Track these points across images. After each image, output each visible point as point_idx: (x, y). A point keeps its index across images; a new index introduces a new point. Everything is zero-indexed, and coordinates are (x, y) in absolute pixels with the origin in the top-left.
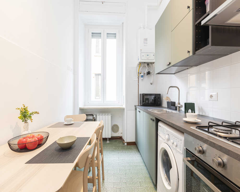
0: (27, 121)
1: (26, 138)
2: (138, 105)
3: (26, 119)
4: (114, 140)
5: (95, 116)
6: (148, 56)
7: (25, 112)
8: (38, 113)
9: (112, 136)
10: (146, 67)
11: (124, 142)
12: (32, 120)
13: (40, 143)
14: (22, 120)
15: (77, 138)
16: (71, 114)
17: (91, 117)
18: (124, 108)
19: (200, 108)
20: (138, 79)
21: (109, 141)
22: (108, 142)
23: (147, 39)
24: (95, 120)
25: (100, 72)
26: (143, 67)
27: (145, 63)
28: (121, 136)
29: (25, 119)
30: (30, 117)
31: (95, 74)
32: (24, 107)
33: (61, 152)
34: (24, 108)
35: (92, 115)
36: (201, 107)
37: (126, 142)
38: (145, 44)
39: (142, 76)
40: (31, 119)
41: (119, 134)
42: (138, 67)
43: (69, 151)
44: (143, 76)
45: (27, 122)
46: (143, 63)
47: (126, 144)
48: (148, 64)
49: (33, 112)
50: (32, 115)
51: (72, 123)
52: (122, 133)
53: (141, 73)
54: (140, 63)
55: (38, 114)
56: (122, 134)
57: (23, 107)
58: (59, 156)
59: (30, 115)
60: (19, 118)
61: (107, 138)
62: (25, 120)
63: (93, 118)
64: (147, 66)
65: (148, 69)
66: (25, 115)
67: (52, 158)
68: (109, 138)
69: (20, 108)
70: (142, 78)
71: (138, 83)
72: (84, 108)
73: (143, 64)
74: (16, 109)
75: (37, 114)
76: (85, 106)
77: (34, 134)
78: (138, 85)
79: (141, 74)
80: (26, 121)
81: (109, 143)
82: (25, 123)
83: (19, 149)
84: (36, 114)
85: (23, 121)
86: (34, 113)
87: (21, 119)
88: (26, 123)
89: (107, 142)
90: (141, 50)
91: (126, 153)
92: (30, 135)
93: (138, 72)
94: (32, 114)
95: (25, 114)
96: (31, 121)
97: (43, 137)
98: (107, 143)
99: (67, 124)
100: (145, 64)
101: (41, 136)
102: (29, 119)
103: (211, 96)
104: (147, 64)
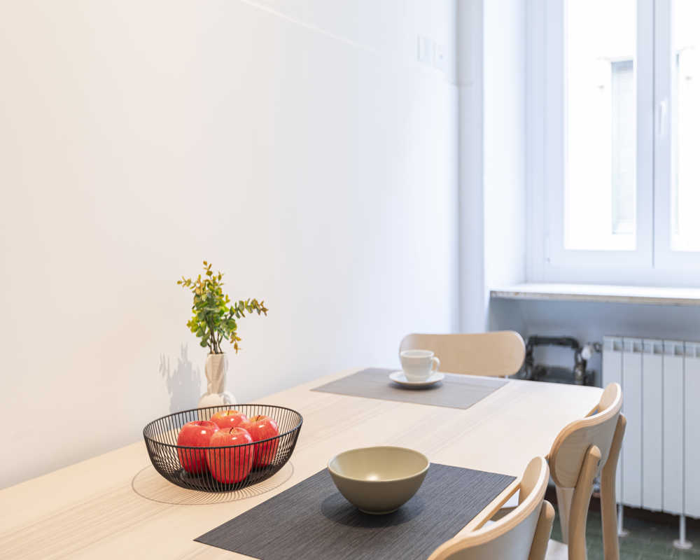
0: (220, 342)
1: (211, 424)
3: (216, 333)
5: (586, 353)
7: (210, 302)
8: (264, 310)
12: (239, 340)
13: (264, 460)
14: (200, 339)
15: (431, 464)
16: (441, 325)
17: (562, 358)
21: (688, 538)
22: (682, 543)
24: (590, 379)
25: (628, 50)
29: (212, 334)
30: (230, 324)
31: (613, 64)
32: (210, 273)
33: (346, 528)
34: (208, 278)
35: (575, 345)
40: (234, 338)
43: (386, 529)
45: (219, 351)
49: (241, 303)
50: (238, 316)
51: (433, 377)
55: (262, 312)
57: (205, 277)
58: (334, 543)
59: (230, 318)
60: (189, 325)
61: (677, 517)
62: (211, 341)
63: (577, 364)
66: (211, 315)
67: (303, 546)
68: (689, 520)
69: (194, 280)
72: (517, 293)
74: (179, 283)
75: (259, 313)
76: (526, 281)
77: (240, 411)
80: (214, 343)
81: (687, 553)
82: (211, 353)
83: (184, 472)
84: (255, 311)
85: (203, 344)
86: (247, 307)
87: (196, 330)
88: (217, 353)
89: (676, 543)
92: (226, 415)
94: (238, 310)
95: (208, 309)
96: (236, 347)
97: (275, 431)
98: (678, 552)
99: (404, 380)
101: (269, 425)
102: (226, 334)
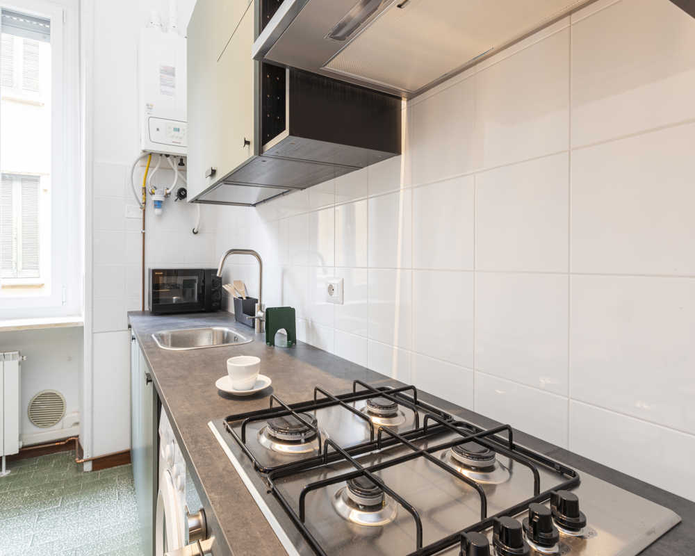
2: (141, 309)
4: (38, 460)
6: (177, 133)
9: (26, 444)
10: (172, 169)
11: (81, 457)
18: (81, 325)
19: (310, 322)
20: (144, 211)
22: (4, 473)
23: (174, 69)
26: (160, 168)
27: (167, 156)
28: (76, 434)
36: (312, 322)
37: (90, 457)
38: (168, 89)
39: (158, 204)
41: (62, 428)
42: (141, 169)
44: (160, 202)
46: (161, 155)
47: (88, 467)
48: (182, 160)
52: (77, 424)
53: (155, 191)
54: (149, 156)
56: (76, 427)
64: (176, 167)
65: (179, 177)
68: (7, 456)
70: (158, 211)
71: (144, 229)
73: (160, 157)
78: (144, 234)
79: (152, 194)
90: (149, 107)
91: (80, 507)
93: (142, 185)
100: (168, 158)
103: (331, 289)
104: (177, 161)
